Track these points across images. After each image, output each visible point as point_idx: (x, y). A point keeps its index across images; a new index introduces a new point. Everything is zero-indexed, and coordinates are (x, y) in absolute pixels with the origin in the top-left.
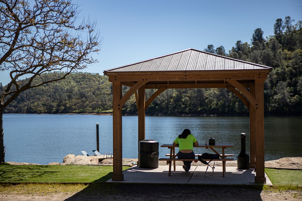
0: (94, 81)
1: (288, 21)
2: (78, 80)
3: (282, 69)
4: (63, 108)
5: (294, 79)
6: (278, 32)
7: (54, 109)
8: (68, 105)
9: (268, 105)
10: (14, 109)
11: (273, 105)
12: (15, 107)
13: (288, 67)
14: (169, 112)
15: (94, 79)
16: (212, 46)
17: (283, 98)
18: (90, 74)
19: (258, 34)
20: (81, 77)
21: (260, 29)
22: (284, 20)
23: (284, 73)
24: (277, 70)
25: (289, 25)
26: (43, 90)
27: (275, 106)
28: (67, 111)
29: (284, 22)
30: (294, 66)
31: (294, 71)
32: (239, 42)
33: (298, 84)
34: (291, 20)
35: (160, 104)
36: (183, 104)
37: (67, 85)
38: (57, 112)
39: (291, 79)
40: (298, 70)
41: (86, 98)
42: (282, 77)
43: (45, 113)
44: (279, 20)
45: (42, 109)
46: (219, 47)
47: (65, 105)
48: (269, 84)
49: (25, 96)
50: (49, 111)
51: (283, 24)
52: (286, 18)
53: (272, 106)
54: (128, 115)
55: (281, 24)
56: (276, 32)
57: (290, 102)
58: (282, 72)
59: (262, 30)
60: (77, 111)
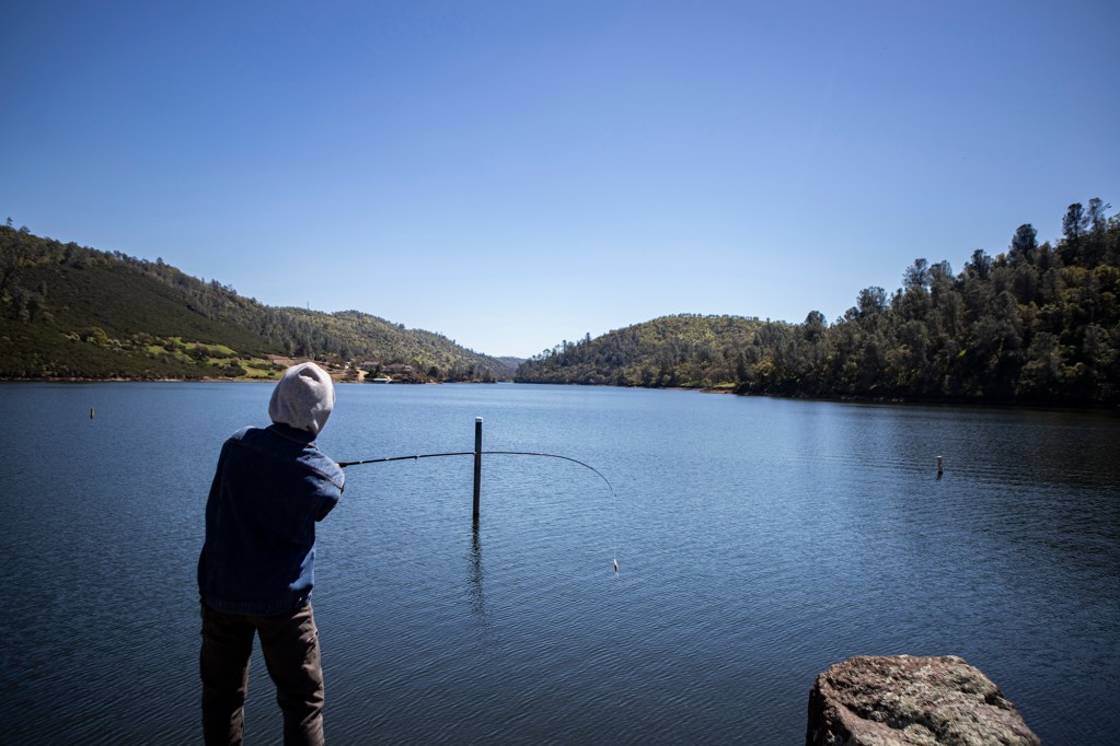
0: (747, 331)
1: (1094, 208)
2: (720, 329)
3: (1057, 306)
4: (669, 377)
5: (1079, 329)
6: (1073, 231)
7: (653, 381)
8: (677, 373)
9: (1013, 382)
10: (604, 378)
11: (1024, 382)
12: (607, 374)
13: (1069, 301)
14: (818, 392)
15: (749, 328)
16: (923, 260)
17: (1047, 368)
18: (742, 318)
19: (1025, 236)
20: (725, 323)
21: (1029, 225)
22: (1086, 206)
23: (1059, 315)
24: (1046, 309)
25: (1099, 217)
26: (654, 346)
27: (1028, 384)
28: (674, 383)
29: (1086, 211)
30: (1083, 299)
31: (1081, 310)
32: (978, 253)
33: (1085, 340)
34: (1104, 205)
35: (805, 373)
36: (846, 374)
37: (698, 339)
38: (657, 385)
39: (1073, 328)
40: (1092, 308)
41: (710, 361)
42: (1053, 324)
43: (639, 386)
44: (1075, 208)
45: (633, 378)
46: (939, 262)
47: (672, 374)
48: (1017, 337)
49: (624, 355)
50: (647, 382)
51: (1085, 215)
52: (1092, 201)
53: (1023, 385)
54: (749, 395)
55: (1079, 215)
56: (1068, 232)
57: (1064, 376)
58: (1056, 313)
59: (1034, 227)
60: (688, 384)
